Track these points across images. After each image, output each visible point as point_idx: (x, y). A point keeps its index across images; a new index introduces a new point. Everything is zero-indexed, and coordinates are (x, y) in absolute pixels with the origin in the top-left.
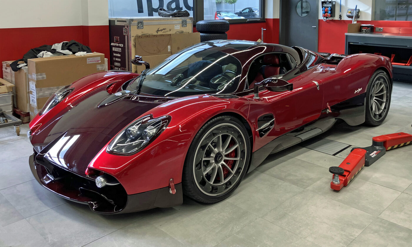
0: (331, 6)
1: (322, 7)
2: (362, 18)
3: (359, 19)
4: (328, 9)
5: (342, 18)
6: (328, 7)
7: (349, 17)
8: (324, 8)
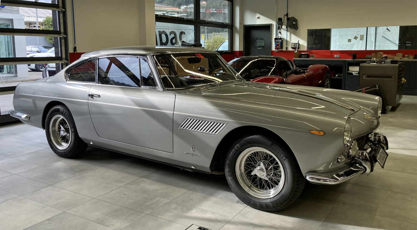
0: (281, 41)
1: (275, 42)
2: (301, 49)
3: (299, 50)
4: (279, 43)
5: (288, 49)
6: (279, 42)
7: (293, 48)
8: (276, 42)
